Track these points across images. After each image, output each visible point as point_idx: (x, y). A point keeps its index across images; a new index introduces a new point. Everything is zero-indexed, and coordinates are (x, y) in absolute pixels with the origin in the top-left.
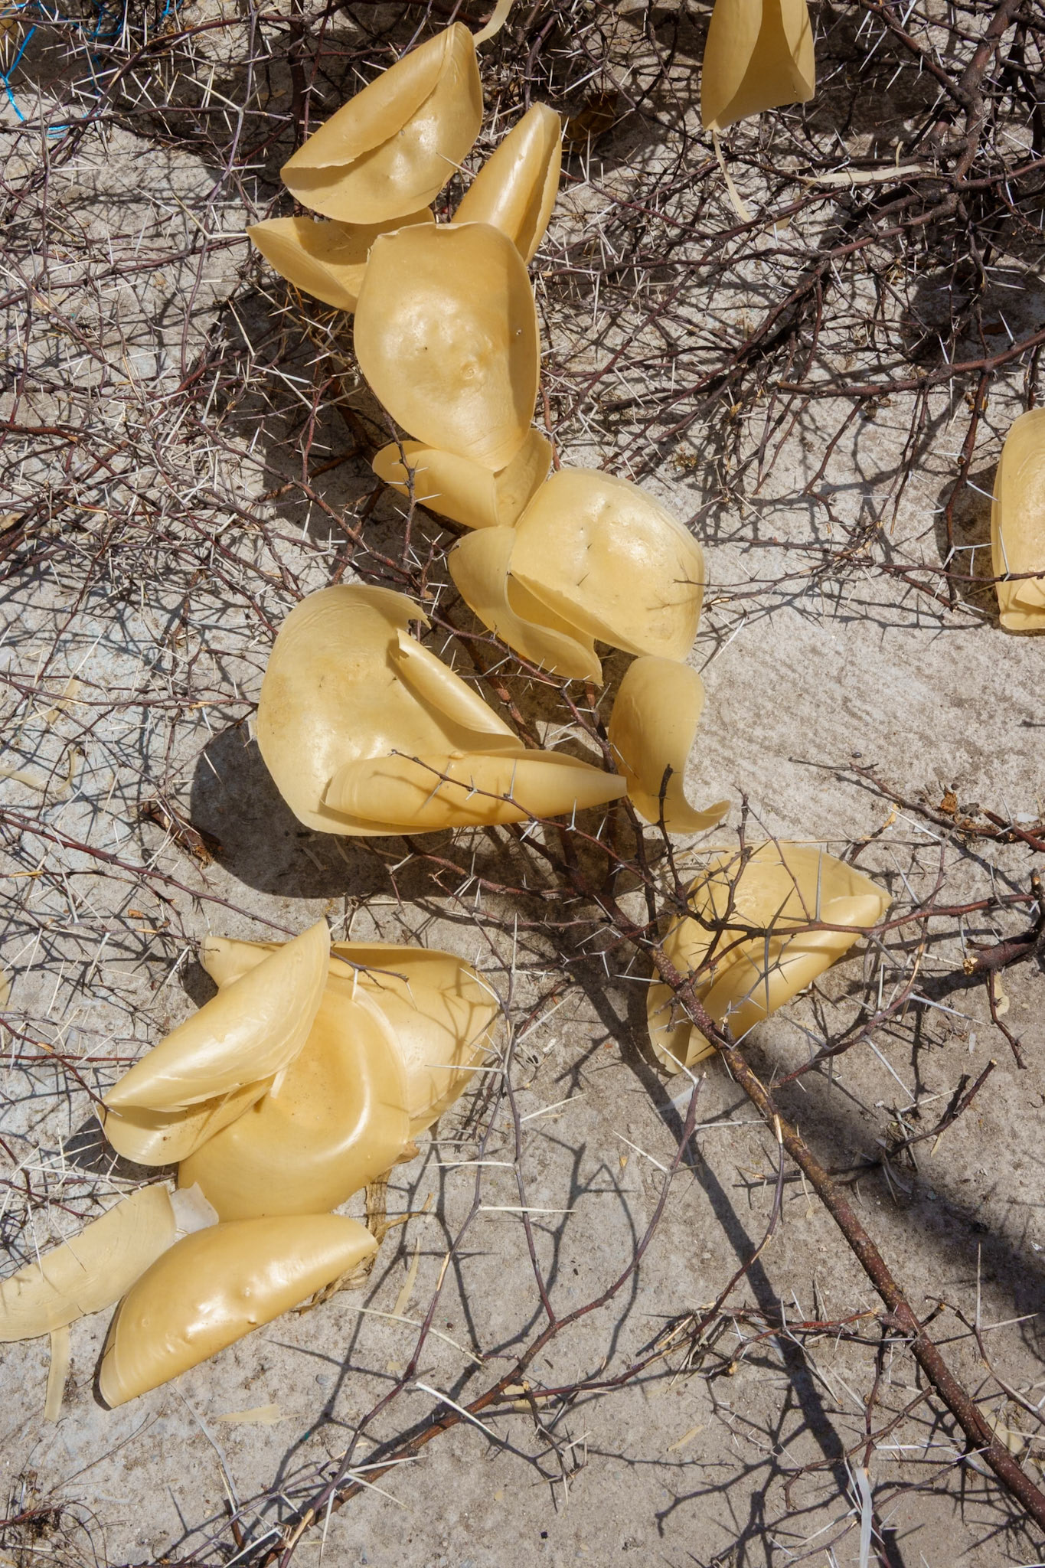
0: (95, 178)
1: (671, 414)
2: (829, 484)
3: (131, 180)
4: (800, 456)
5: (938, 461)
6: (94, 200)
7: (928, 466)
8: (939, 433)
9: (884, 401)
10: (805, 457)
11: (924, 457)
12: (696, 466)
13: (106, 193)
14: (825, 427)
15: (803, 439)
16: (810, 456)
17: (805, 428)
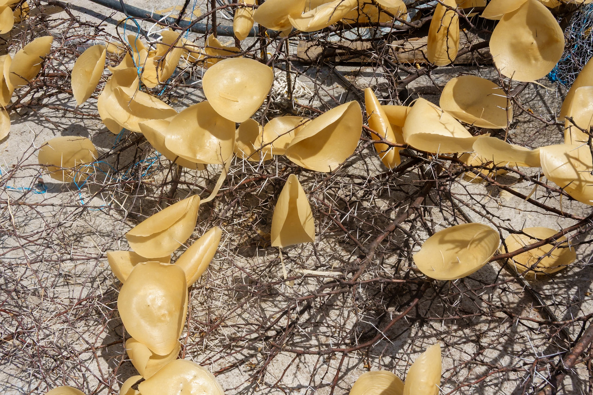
0: (98, 226)
1: (254, 346)
2: (300, 385)
3: (110, 229)
4: (294, 372)
5: (345, 384)
6: (94, 234)
7: (340, 385)
8: (349, 373)
9: (333, 357)
10: (296, 373)
11: (340, 381)
12: (255, 368)
13: (100, 232)
14: (308, 362)
15: (298, 365)
16: (298, 372)
17: (301, 361)
